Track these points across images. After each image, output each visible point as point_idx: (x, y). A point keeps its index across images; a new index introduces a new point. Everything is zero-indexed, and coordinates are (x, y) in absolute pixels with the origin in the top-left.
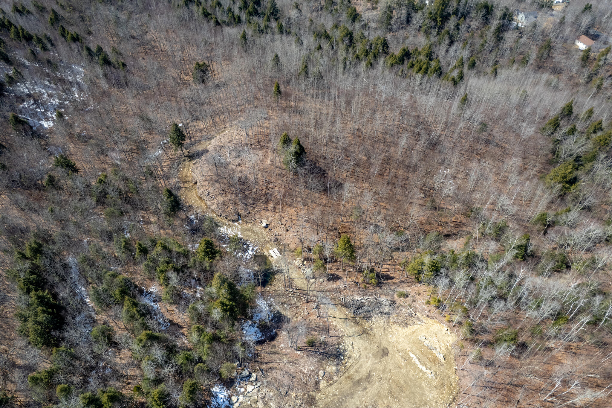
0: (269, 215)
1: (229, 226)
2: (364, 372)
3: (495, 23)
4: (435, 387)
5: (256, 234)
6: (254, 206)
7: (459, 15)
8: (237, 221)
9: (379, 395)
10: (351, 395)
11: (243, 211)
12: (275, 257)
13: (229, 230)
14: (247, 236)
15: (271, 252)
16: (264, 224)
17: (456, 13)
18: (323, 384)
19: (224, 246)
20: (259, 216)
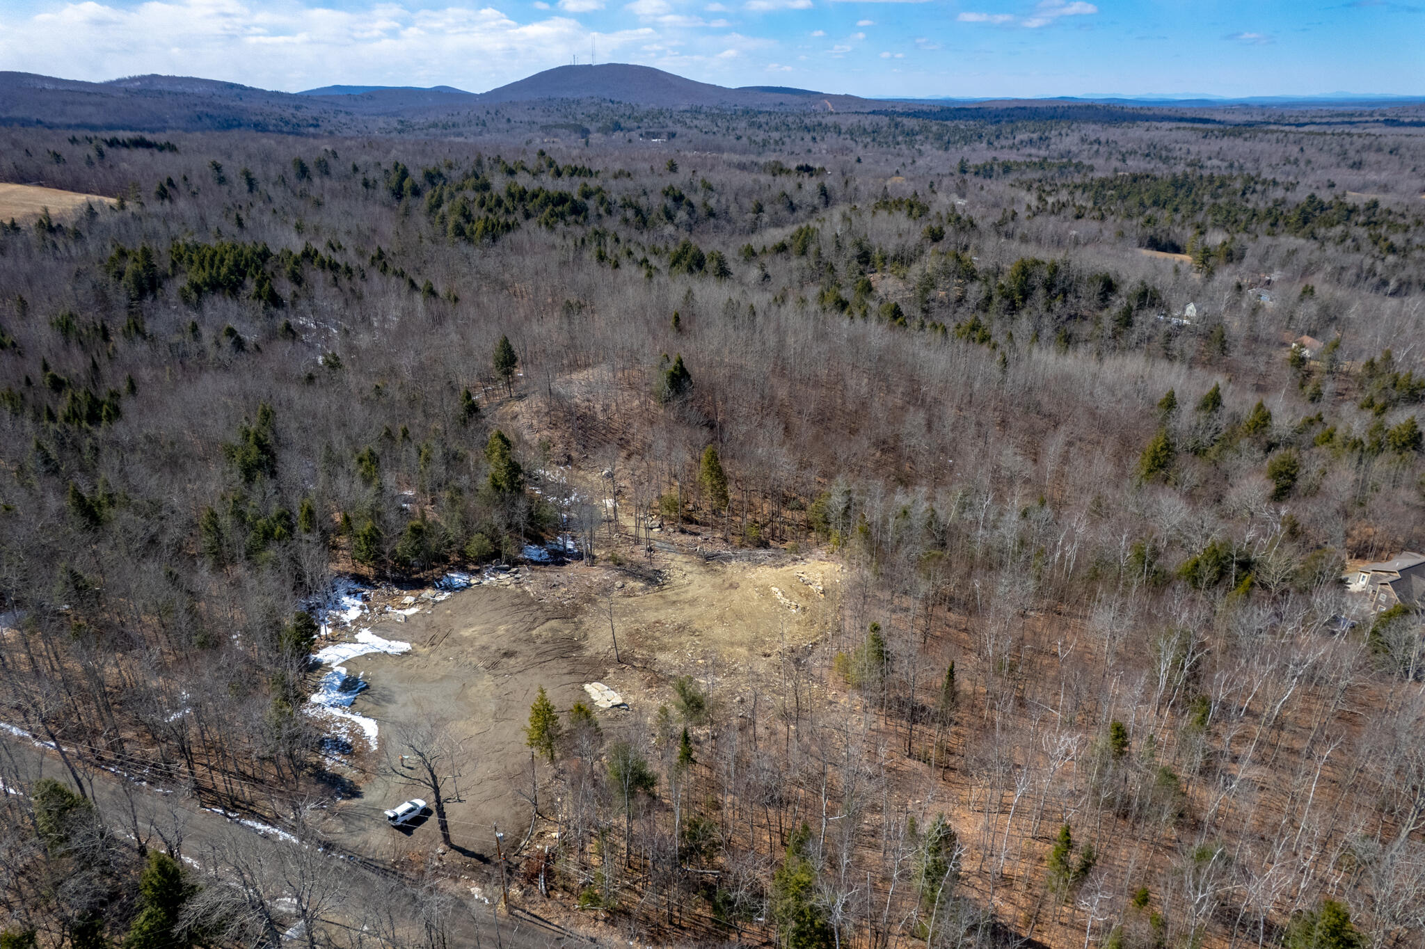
0: (617, 462)
1: (550, 468)
2: (689, 595)
3: (1118, 304)
4: (798, 622)
5: (589, 481)
6: (597, 450)
7: (1054, 291)
8: (565, 464)
9: (700, 617)
10: (657, 610)
11: (577, 453)
13: (548, 472)
14: (573, 483)
17: (1049, 286)
18: (617, 593)
20: (600, 463)
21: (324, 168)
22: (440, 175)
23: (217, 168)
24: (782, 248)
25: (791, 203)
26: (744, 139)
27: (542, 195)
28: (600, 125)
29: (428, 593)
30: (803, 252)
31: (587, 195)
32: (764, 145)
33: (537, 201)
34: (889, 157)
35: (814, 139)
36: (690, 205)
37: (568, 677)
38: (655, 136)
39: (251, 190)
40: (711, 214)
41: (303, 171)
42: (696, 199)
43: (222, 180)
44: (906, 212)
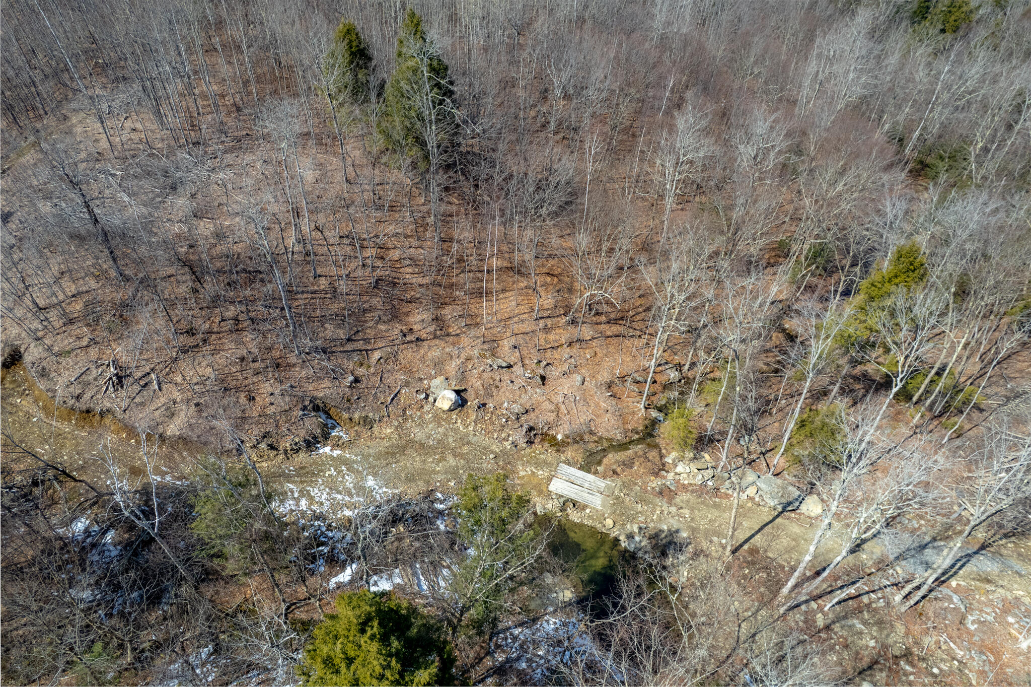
0: (435, 353)
1: (306, 475)
5: (440, 449)
6: (360, 345)
8: (326, 436)
11: (326, 383)
12: (596, 502)
13: (314, 492)
14: (410, 479)
15: (558, 486)
16: (446, 399)
19: (345, 576)
20: (401, 377)
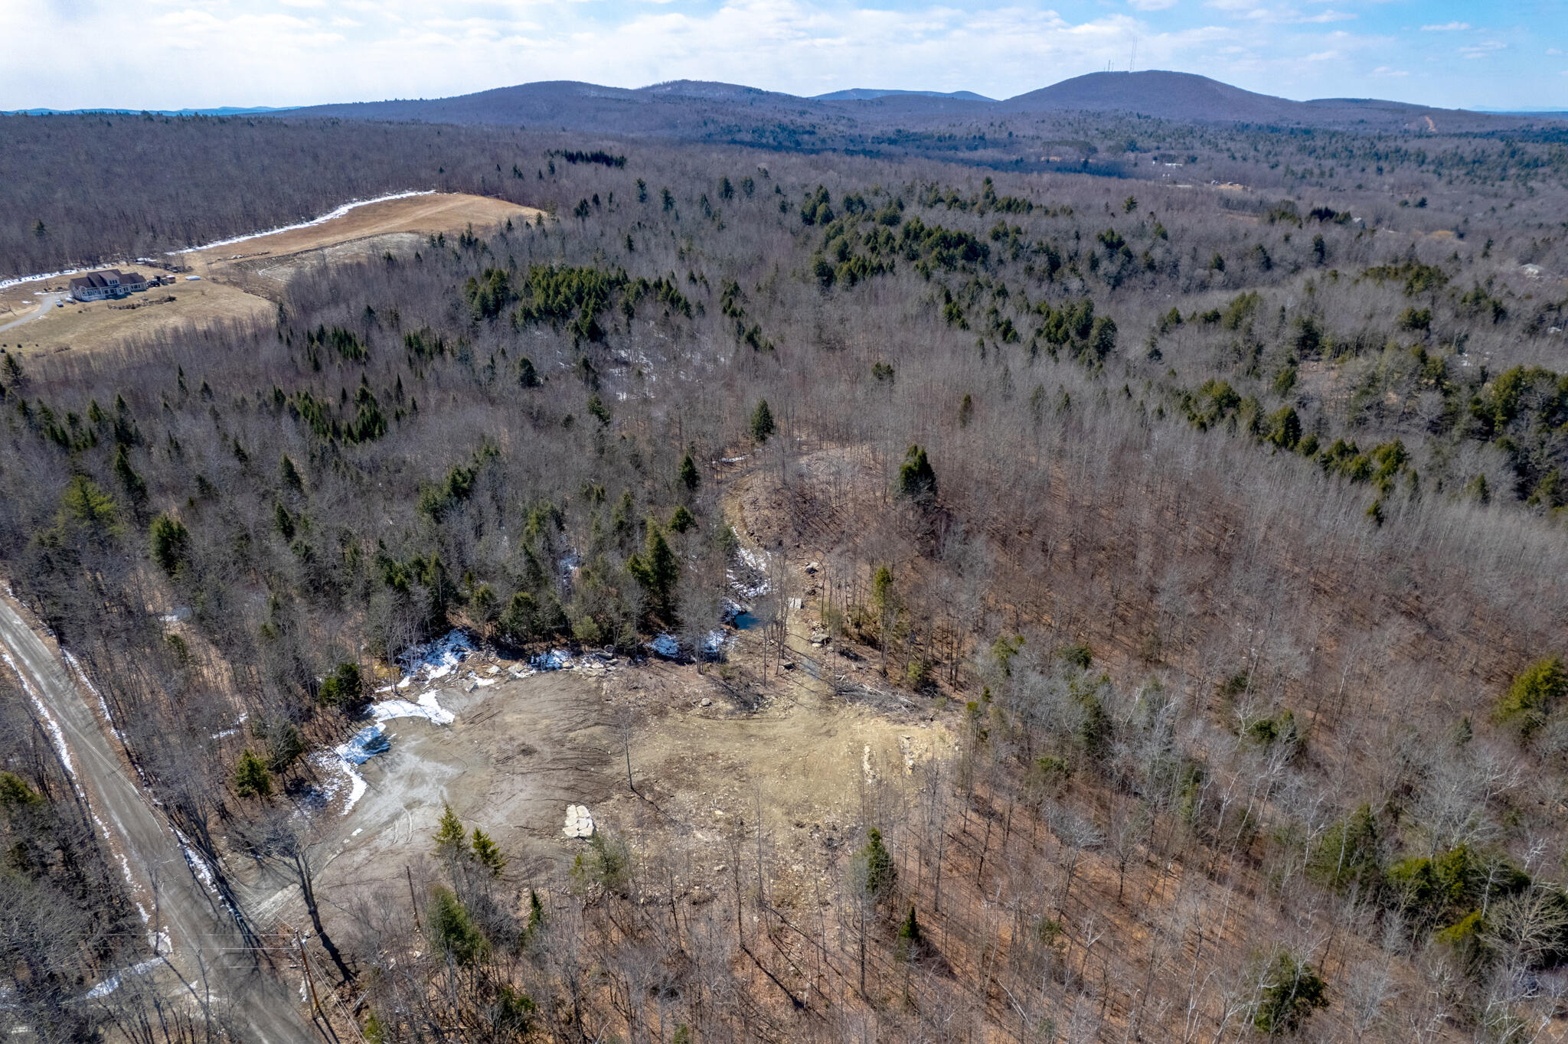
0: (827, 558)
1: (755, 551)
4: (864, 796)
5: (788, 575)
6: (812, 541)
8: (772, 550)
9: (764, 760)
10: (724, 740)
11: (790, 540)
13: (751, 556)
15: (790, 600)
16: (808, 567)
18: (695, 711)
20: (809, 555)
21: (749, 186)
22: (861, 202)
23: (642, 185)
24: (1214, 318)
25: (1268, 260)
26: (1281, 168)
27: (937, 235)
28: (1112, 143)
29: (516, 667)
30: (1235, 327)
31: (996, 237)
32: (1303, 177)
33: (929, 241)
34: (1477, 197)
35: (1380, 170)
36: (1129, 255)
37: (561, 792)
38: (1172, 159)
39: (666, 209)
40: (1151, 266)
41: (727, 191)
42: (1138, 247)
43: (643, 198)
44: (1404, 284)
